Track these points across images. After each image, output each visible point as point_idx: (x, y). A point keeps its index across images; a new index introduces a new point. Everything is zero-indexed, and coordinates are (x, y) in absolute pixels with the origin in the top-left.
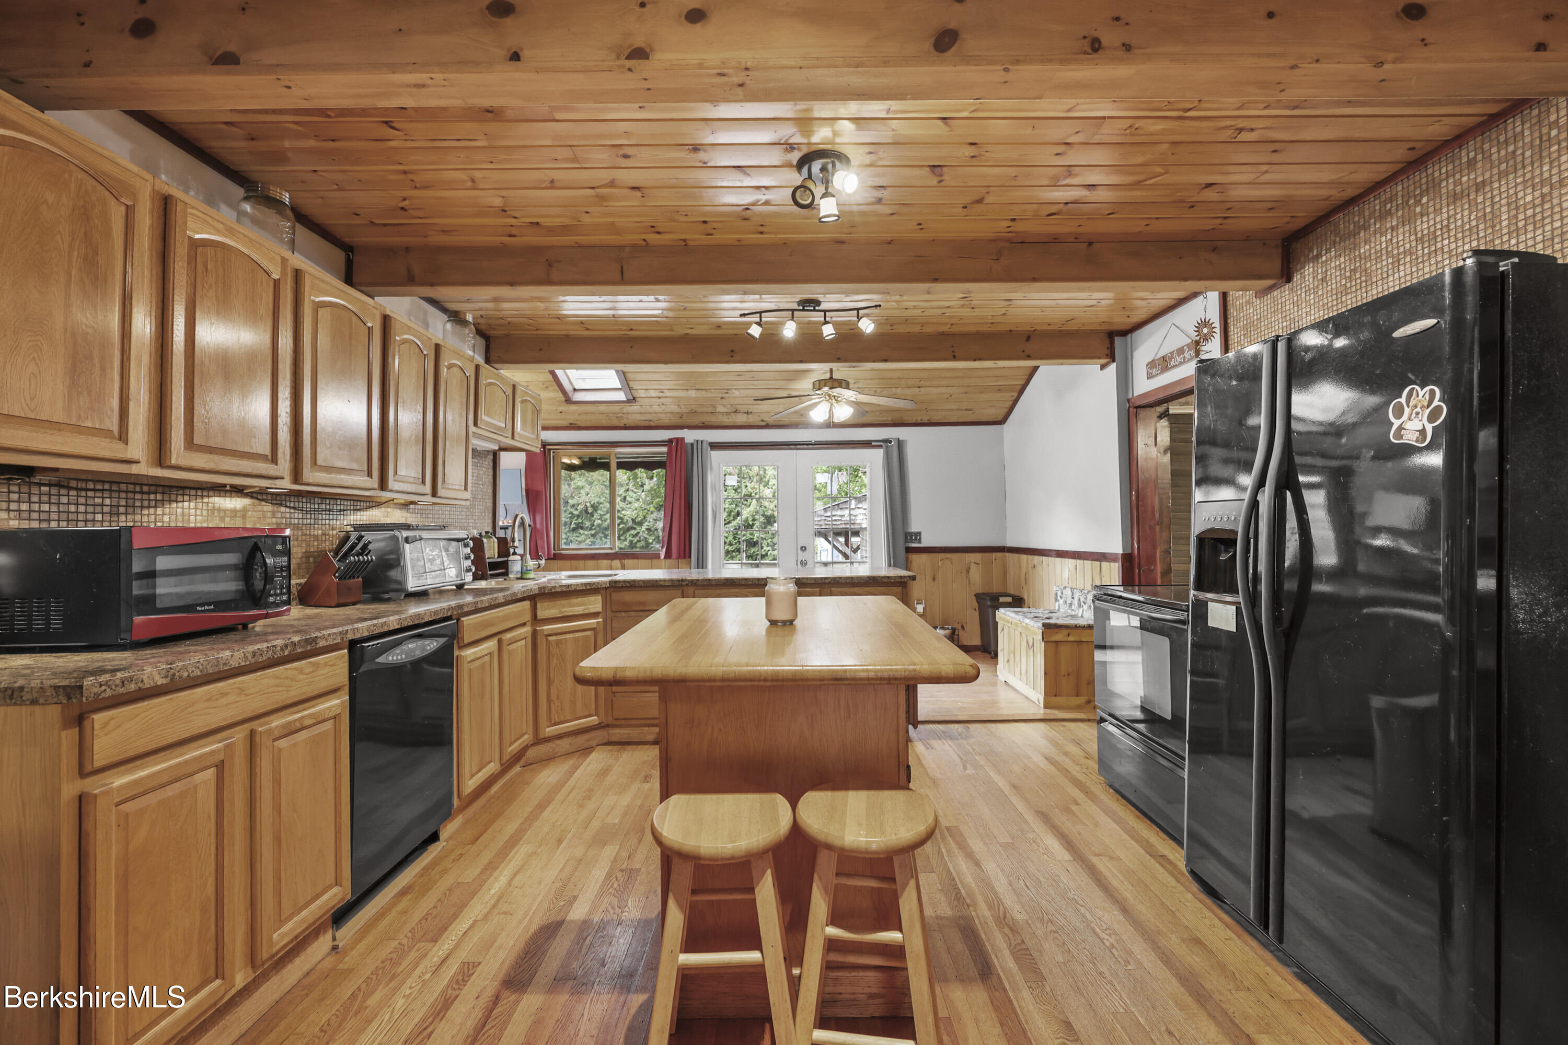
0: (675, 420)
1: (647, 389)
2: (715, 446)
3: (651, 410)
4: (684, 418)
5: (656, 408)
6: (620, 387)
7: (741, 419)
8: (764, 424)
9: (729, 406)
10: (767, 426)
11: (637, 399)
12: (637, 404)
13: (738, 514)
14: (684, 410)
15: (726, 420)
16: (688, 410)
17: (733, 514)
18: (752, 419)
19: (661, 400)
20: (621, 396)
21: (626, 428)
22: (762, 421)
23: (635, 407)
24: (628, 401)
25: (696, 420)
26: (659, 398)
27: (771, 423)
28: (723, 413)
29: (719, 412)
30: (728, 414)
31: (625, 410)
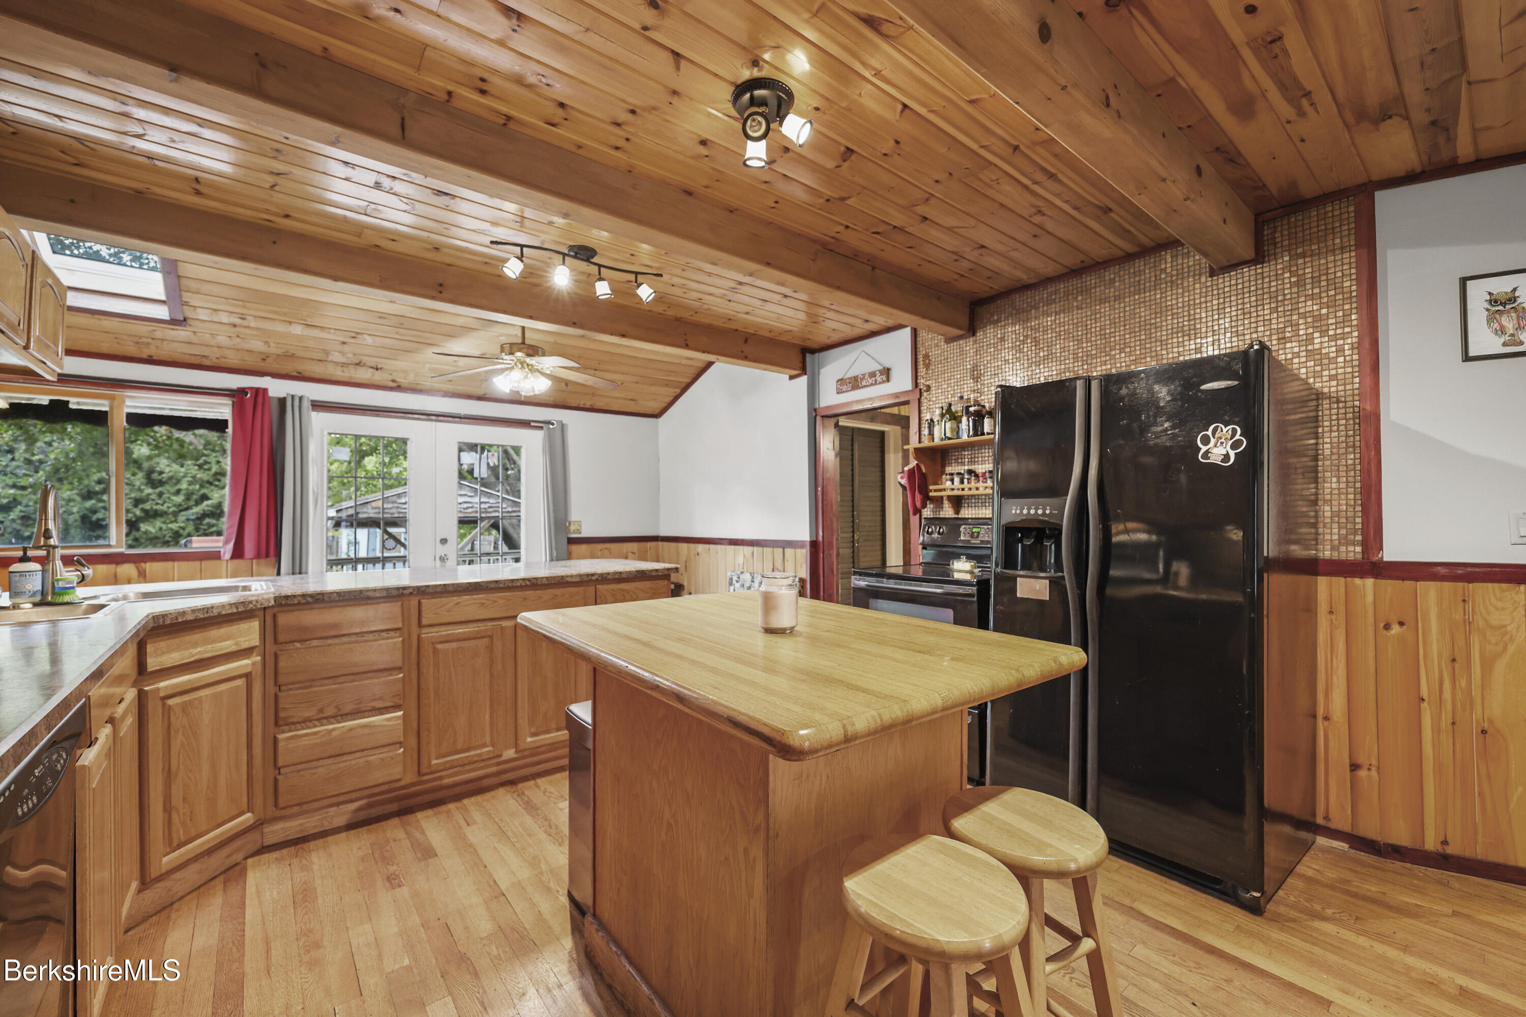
0: (251, 362)
1: (215, 310)
2: (318, 406)
3: (213, 343)
4: (268, 360)
5: (222, 340)
6: (163, 298)
7: (363, 375)
8: (394, 385)
9: (350, 355)
10: (399, 388)
11: (190, 322)
12: (187, 328)
13: (205, 497)
14: (273, 350)
15: (339, 374)
16: (279, 352)
17: (195, 497)
18: (378, 377)
19: (238, 329)
20: (162, 312)
21: (150, 361)
22: (393, 381)
23: (182, 333)
24: (173, 322)
25: (289, 368)
26: (235, 326)
27: (403, 385)
28: (337, 363)
29: (331, 361)
30: (344, 365)
31: (159, 334)
